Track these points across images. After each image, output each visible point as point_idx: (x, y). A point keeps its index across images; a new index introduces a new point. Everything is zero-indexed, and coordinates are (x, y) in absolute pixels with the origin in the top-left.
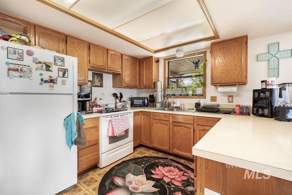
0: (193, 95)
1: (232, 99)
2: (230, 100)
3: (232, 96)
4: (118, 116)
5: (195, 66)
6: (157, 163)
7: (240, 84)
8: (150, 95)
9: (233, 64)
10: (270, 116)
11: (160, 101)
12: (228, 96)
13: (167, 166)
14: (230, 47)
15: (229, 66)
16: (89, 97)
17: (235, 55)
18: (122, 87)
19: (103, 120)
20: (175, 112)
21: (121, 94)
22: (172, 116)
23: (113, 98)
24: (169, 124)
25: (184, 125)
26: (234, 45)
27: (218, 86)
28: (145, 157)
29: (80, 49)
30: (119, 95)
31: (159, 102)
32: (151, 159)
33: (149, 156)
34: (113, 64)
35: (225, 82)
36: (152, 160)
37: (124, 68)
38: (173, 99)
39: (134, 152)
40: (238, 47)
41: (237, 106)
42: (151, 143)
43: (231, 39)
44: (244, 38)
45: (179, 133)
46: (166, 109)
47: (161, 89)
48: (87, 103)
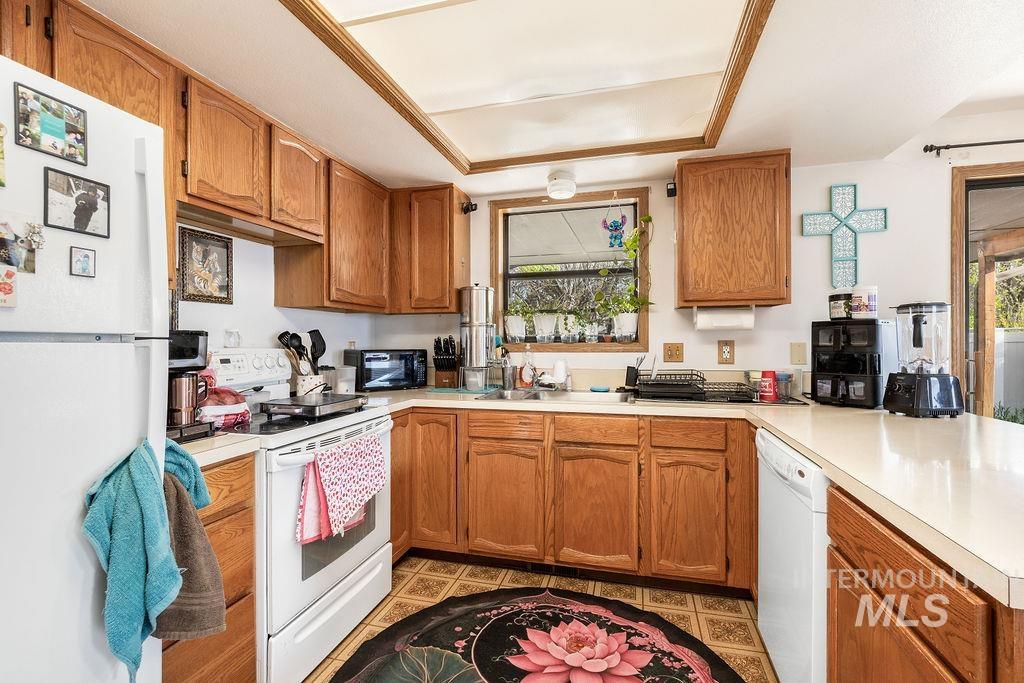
0: (601, 339)
1: (732, 352)
2: (726, 355)
3: (730, 343)
4: (337, 439)
5: (611, 238)
6: (510, 618)
7: (763, 303)
8: (439, 339)
9: (748, 237)
10: (870, 403)
11: (483, 364)
12: (719, 342)
13: (555, 621)
14: (739, 180)
15: (738, 244)
16: (194, 353)
17: (755, 210)
18: (327, 303)
19: (275, 468)
20: (546, 404)
21: (315, 335)
22: (554, 421)
23: (281, 355)
24: (539, 454)
25: (601, 451)
26: (753, 175)
27: (695, 309)
28: (452, 601)
29: (133, 94)
30: (307, 342)
31: (480, 369)
32: (480, 605)
33: (463, 593)
34: (294, 197)
35: (724, 297)
36: (484, 610)
37: (336, 224)
38: (530, 354)
39: (394, 586)
40: (762, 184)
41: (764, 374)
42: (461, 536)
43: (743, 155)
44: (780, 157)
45: (582, 484)
46: (508, 393)
47: (487, 316)
48: (181, 383)
